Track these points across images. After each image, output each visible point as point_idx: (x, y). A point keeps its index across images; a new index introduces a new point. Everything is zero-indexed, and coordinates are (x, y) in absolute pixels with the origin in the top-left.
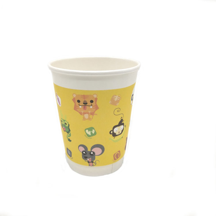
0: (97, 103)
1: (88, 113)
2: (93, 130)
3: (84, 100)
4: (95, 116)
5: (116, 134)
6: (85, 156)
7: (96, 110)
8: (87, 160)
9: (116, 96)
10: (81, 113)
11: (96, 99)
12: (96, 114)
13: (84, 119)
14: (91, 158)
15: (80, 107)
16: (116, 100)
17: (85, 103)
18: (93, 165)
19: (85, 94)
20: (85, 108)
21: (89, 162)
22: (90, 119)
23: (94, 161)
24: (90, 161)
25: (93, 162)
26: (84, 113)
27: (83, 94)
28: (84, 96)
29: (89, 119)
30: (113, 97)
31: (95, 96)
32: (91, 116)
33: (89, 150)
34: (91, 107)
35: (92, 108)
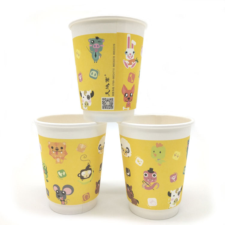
0: (66, 150)
1: (59, 158)
2: (64, 172)
3: (56, 147)
4: (64, 160)
5: (84, 177)
6: (58, 195)
7: (66, 155)
8: (60, 199)
9: (82, 144)
10: (54, 158)
11: (65, 146)
12: (66, 159)
14: (63, 197)
17: (57, 149)
18: (65, 204)
20: (57, 154)
22: (61, 162)
23: (65, 200)
24: (62, 200)
25: (64, 201)
26: (57, 158)
27: (55, 142)
30: (79, 145)
31: (64, 144)
32: (62, 160)
33: (61, 189)
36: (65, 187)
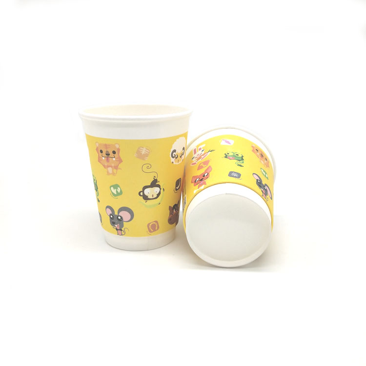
1: (112, 167)
2: (118, 188)
5: (149, 197)
6: (113, 221)
7: (120, 163)
9: (143, 148)
10: (104, 166)
11: (119, 150)
13: (108, 173)
14: (119, 225)
15: (103, 158)
16: (143, 153)
17: (108, 154)
18: (122, 235)
19: (107, 143)
21: (117, 230)
23: (123, 229)
24: (118, 228)
25: (121, 230)
26: (108, 166)
28: (106, 146)
29: (113, 174)
30: (139, 148)
31: (117, 146)
32: (115, 170)
33: (116, 213)
34: (114, 159)
35: (116, 160)
36: (121, 209)
